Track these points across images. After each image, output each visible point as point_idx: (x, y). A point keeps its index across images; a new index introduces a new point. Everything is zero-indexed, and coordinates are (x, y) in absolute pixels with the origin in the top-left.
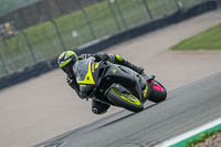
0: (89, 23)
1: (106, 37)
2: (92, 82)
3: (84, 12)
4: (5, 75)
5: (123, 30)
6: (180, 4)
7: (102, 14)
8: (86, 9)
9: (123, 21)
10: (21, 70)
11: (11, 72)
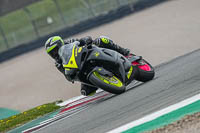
2: (75, 66)
4: (91, 17)
10: (106, 12)
11: (97, 14)
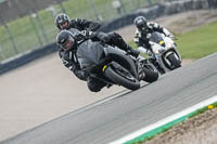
0: (11, 38)
1: (29, 52)
3: (6, 27)
5: (45, 44)
6: (101, 18)
7: (24, 29)
8: (8, 24)
9: (45, 36)
